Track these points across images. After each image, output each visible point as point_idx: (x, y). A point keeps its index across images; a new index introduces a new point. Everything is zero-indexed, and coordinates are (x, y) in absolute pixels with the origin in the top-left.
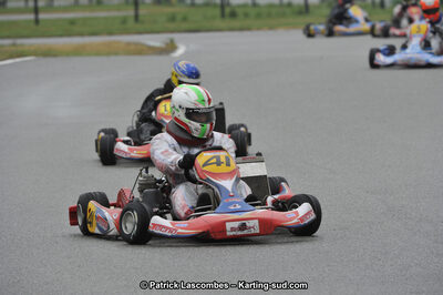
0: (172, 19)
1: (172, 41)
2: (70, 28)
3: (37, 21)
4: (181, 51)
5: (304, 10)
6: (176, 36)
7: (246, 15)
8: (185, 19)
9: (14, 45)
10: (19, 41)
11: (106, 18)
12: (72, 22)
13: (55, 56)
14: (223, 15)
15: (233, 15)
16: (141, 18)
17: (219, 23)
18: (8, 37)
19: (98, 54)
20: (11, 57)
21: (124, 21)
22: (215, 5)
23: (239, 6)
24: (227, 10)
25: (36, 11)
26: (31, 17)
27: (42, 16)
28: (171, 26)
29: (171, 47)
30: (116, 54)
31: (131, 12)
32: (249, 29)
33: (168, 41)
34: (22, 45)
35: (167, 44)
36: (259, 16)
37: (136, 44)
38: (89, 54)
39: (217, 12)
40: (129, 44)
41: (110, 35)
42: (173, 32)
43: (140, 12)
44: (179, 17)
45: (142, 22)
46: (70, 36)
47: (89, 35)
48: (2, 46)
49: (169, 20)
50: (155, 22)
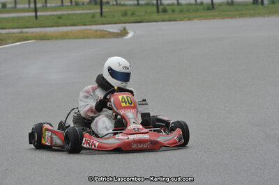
0: (125, 14)
1: (125, 29)
2: (58, 21)
3: (36, 17)
4: (130, 35)
5: (211, 7)
6: (127, 26)
7: (173, 11)
8: (133, 14)
9: (22, 32)
10: (24, 30)
12: (60, 17)
13: (48, 39)
14: (158, 12)
15: (165, 11)
16: (104, 14)
17: (155, 16)
18: (17, 28)
19: (77, 38)
20: (19, 41)
21: (93, 16)
22: (153, 5)
23: (168, 5)
24: (161, 8)
25: (36, 10)
26: (33, 14)
27: (39, 14)
28: (124, 19)
29: (124, 33)
30: (88, 38)
31: (99, 11)
32: (175, 20)
33: (123, 29)
34: (26, 33)
35: (121, 31)
36: (181, 11)
37: (101, 31)
38: (70, 39)
39: (155, 9)
40: (96, 31)
41: (84, 25)
42: (125, 23)
43: (103, 10)
44: (129, 13)
45: (105, 17)
46: (58, 26)
47: (71, 25)
48: (14, 33)
49: (122, 15)
50: (114, 16)
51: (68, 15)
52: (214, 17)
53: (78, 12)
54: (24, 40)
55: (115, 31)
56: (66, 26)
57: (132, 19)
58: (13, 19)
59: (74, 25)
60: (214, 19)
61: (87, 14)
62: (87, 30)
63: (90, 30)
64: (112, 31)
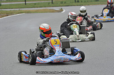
0: (62, 3)
1: (62, 9)
2: (34, 6)
3: (26, 4)
4: (64, 11)
7: (82, 2)
8: (65, 3)
9: (20, 10)
10: (21, 9)
11: (44, 3)
12: (35, 4)
13: (30, 13)
14: (75, 2)
15: (78, 1)
16: (53, 3)
17: (74, 4)
18: (18, 8)
19: (42, 12)
20: (19, 13)
21: (49, 3)
25: (25, 1)
26: (24, 3)
27: (27, 2)
28: (61, 5)
29: (61, 10)
30: (47, 12)
31: (51, 1)
33: (61, 9)
34: (21, 10)
35: (60, 10)
36: (85, 2)
37: (52, 9)
38: (39, 12)
40: (50, 9)
41: (45, 7)
42: (62, 6)
43: (53, 1)
44: (64, 2)
45: (54, 4)
46: (34, 8)
47: (40, 7)
48: (16, 10)
49: (61, 3)
50: (57, 4)
51: (39, 3)
52: (98, 4)
53: (42, 2)
54: (21, 13)
55: (58, 10)
56: (38, 7)
57: (65, 5)
58: (16, 5)
59: (41, 7)
60: (99, 5)
61: (46, 3)
62: (46, 9)
63: (48, 9)
64: (56, 9)
